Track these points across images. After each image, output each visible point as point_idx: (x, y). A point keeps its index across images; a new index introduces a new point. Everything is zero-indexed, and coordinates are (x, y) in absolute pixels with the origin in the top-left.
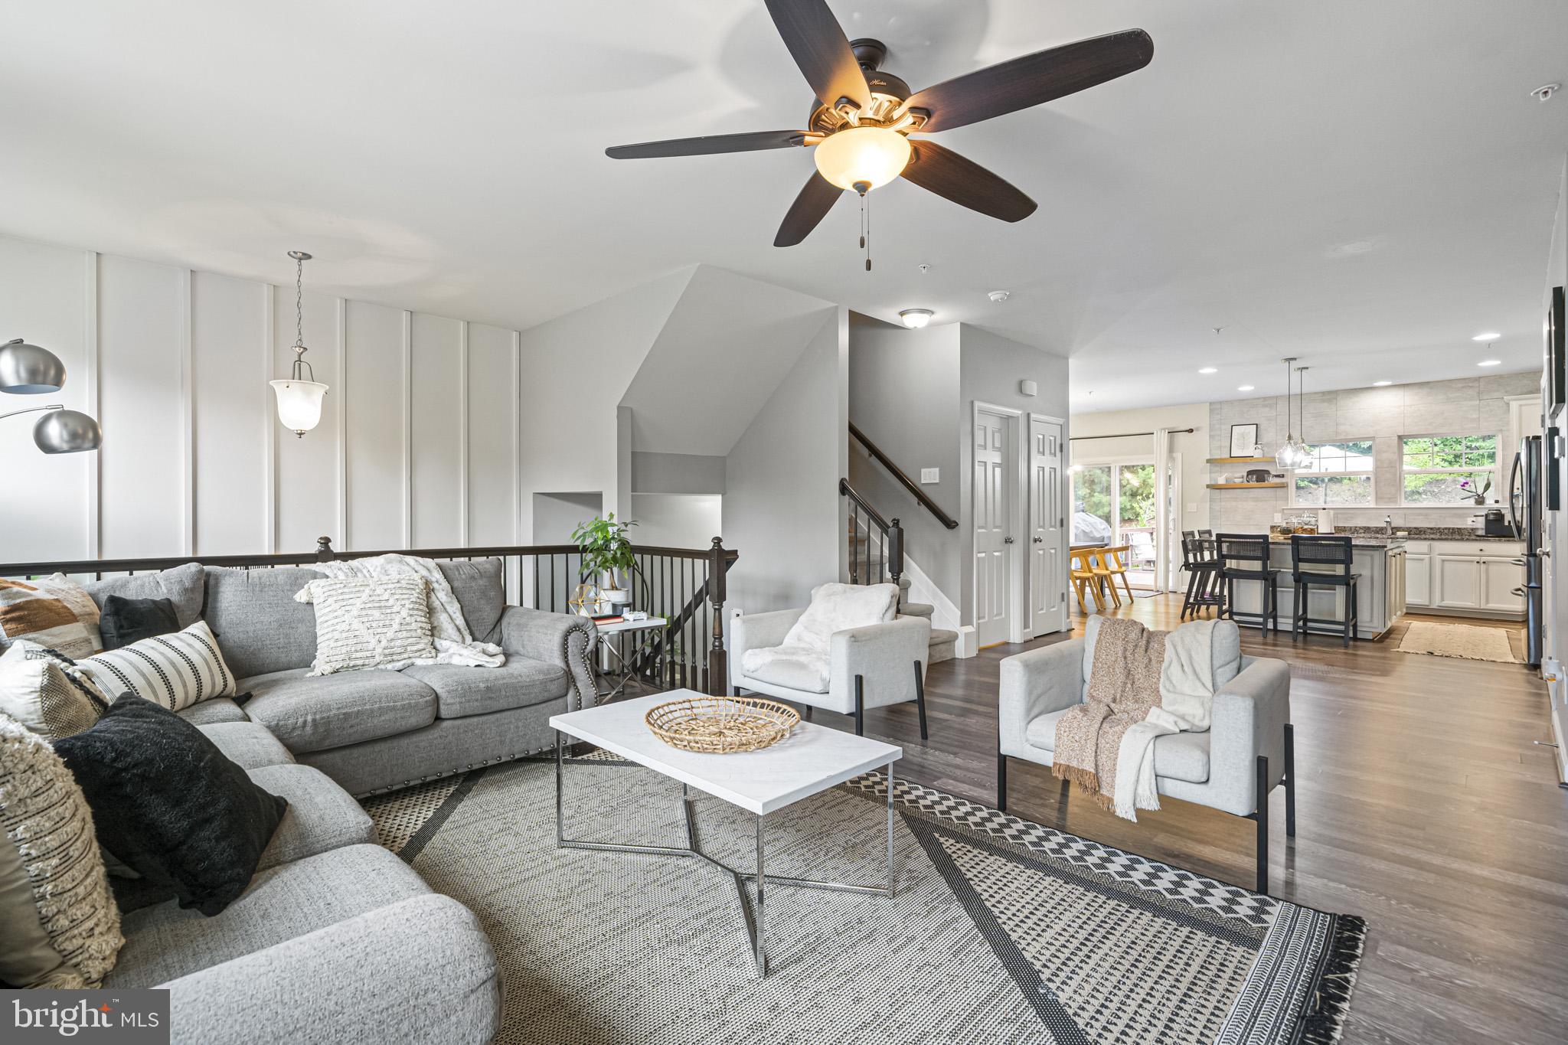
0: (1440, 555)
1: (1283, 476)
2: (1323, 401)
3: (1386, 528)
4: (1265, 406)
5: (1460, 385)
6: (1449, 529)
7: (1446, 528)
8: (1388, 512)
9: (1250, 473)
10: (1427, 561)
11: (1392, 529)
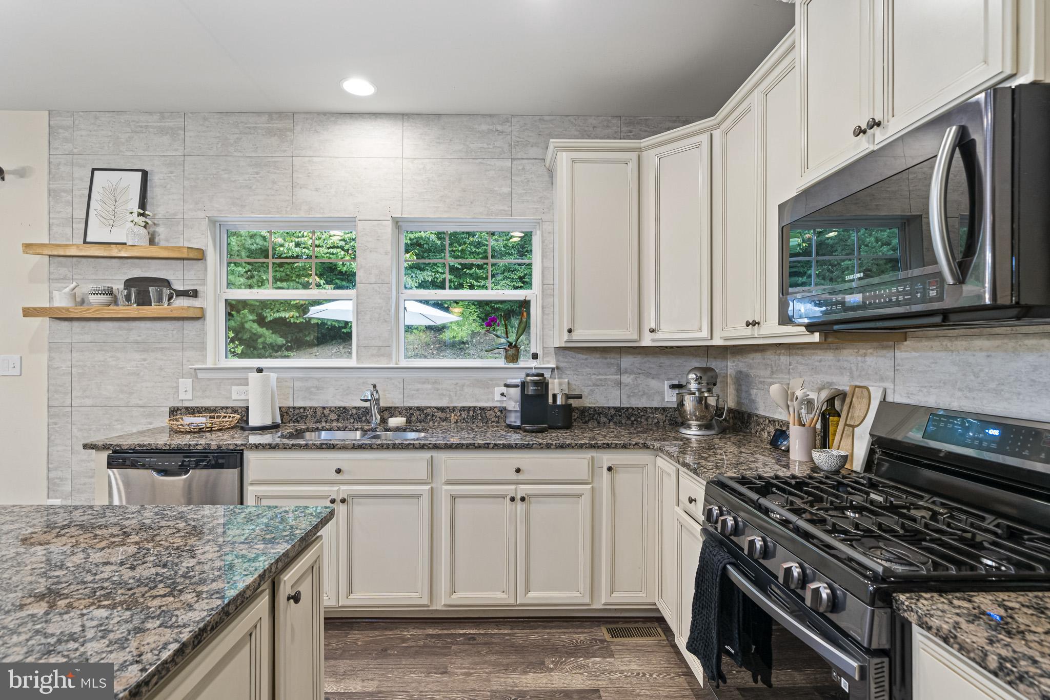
0: (449, 483)
1: (195, 294)
2: (270, 133)
3: (367, 411)
4: (162, 131)
5: (484, 127)
6: (469, 409)
7: (464, 409)
8: (373, 378)
9: (129, 283)
10: (425, 501)
11: (382, 411)
